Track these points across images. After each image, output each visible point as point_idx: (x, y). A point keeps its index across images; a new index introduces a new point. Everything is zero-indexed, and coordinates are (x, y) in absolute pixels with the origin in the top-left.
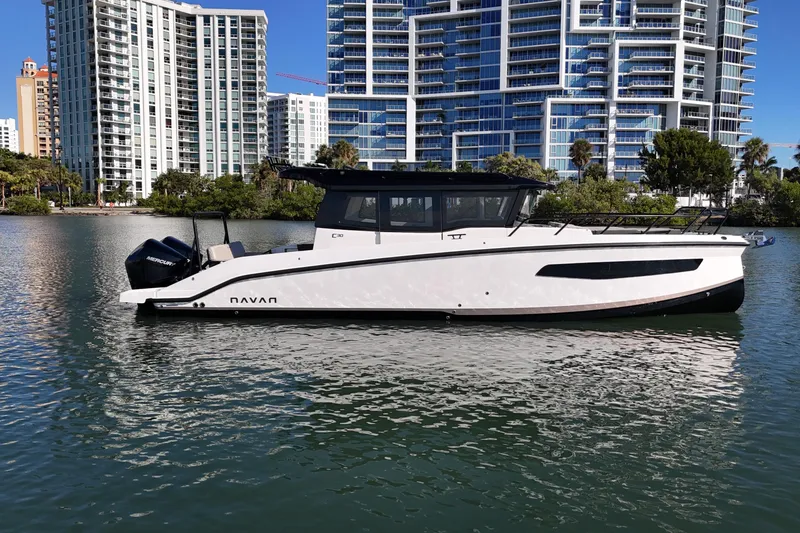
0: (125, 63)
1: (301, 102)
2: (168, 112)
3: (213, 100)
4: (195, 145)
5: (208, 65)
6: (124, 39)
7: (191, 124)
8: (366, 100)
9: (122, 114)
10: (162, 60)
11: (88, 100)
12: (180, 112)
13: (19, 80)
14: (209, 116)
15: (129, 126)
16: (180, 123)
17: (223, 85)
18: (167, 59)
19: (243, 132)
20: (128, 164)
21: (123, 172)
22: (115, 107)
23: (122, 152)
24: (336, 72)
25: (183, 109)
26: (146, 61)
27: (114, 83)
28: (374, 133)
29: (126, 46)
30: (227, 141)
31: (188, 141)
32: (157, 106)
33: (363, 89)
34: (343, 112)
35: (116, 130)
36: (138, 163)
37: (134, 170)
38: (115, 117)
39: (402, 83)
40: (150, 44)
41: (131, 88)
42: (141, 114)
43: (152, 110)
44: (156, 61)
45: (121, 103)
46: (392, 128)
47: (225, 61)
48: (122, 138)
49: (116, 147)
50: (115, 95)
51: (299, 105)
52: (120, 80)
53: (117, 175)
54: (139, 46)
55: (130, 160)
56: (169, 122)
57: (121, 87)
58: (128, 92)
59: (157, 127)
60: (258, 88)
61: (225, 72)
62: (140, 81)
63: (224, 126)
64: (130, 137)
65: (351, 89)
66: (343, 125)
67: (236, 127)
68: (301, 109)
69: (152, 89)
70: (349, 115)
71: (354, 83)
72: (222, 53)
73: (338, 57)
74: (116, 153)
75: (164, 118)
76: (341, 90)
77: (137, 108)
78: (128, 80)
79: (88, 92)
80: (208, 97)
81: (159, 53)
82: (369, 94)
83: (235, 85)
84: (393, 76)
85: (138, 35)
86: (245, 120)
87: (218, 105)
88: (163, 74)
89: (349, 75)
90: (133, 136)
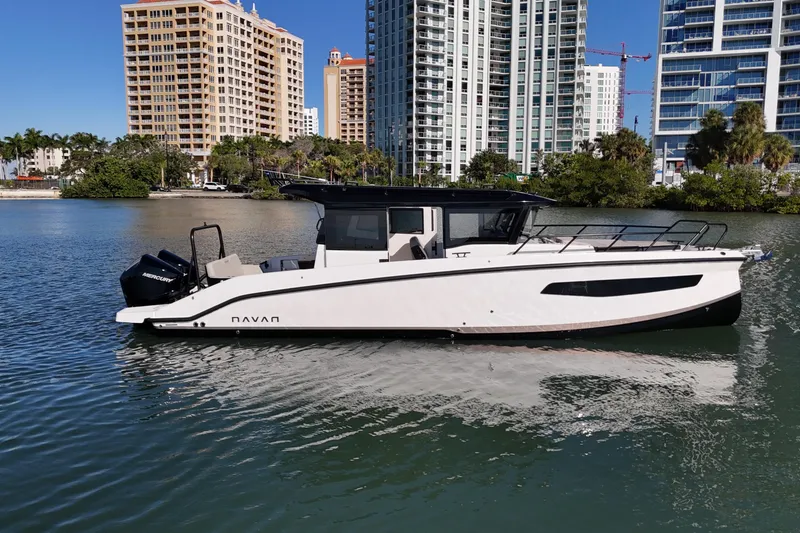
0: (441, 38)
1: (589, 74)
2: (480, 87)
3: (526, 73)
4: (505, 124)
5: (523, 34)
6: (441, 12)
7: (501, 100)
8: (709, 58)
9: (435, 93)
10: (477, 31)
11: (404, 80)
12: (492, 88)
14: (521, 90)
15: (442, 105)
16: (491, 99)
17: (539, 54)
18: (481, 30)
19: (557, 106)
20: (439, 145)
21: (434, 154)
22: (429, 85)
23: (435, 133)
24: (673, 28)
25: (493, 84)
26: (461, 33)
27: (429, 60)
28: (719, 98)
29: (443, 19)
30: (539, 116)
31: (497, 118)
32: (469, 82)
33: (709, 45)
34: (679, 75)
35: (429, 110)
36: (449, 144)
37: (445, 151)
38: (429, 96)
39: (763, 33)
40: (466, 14)
41: (445, 64)
42: (454, 92)
43: (465, 86)
44: (470, 34)
45: (435, 81)
46: (744, 90)
47: (542, 28)
48: (435, 118)
49: (428, 128)
50: (430, 73)
52: (436, 56)
53: (429, 157)
54: (455, 19)
55: (441, 141)
56: (480, 99)
57: (437, 64)
58: (442, 68)
59: (469, 105)
60: (577, 54)
61: (542, 39)
62: (454, 56)
63: (537, 100)
64: (442, 117)
65: (691, 46)
66: (678, 91)
67: (550, 100)
69: (465, 64)
70: (687, 78)
71: (696, 39)
72: (540, 18)
73: (677, 9)
74: (429, 134)
75: (476, 94)
76: (680, 49)
77: (450, 85)
78: (442, 56)
79: (404, 71)
80: (522, 69)
81: (473, 24)
82: (717, 50)
83: (551, 53)
84: (750, 26)
85: (455, 7)
86: (561, 92)
87: (531, 76)
88: (477, 47)
89: (691, 30)
90: (445, 116)
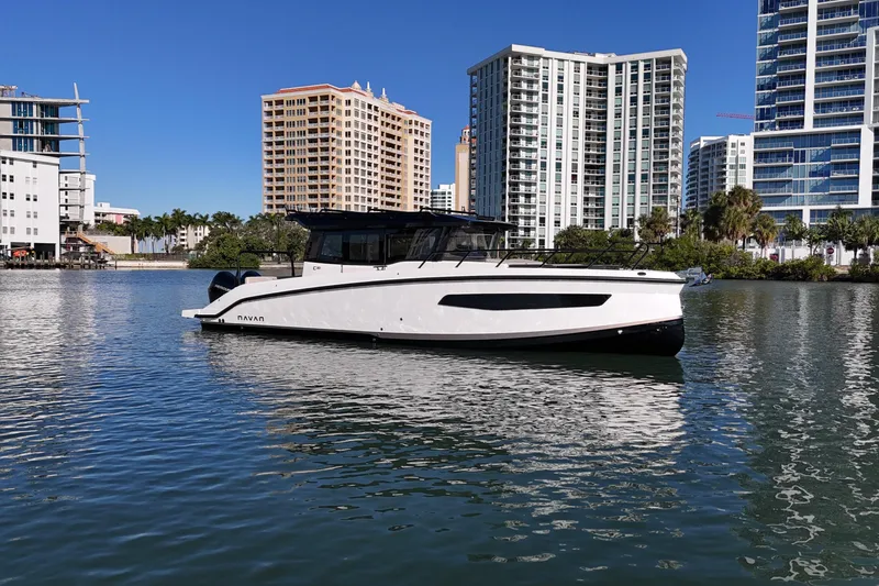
0: (534, 122)
1: (743, 144)
2: (575, 167)
3: (621, 152)
4: (600, 200)
5: (618, 115)
6: (535, 99)
7: (597, 178)
8: (804, 135)
9: (529, 173)
10: (571, 114)
11: (500, 161)
12: (586, 167)
13: (458, 147)
14: (616, 168)
15: (535, 184)
16: (586, 178)
17: (633, 134)
18: (576, 114)
19: (652, 183)
20: (532, 221)
21: (527, 230)
22: (523, 166)
23: (528, 211)
24: (765, 107)
25: (591, 163)
26: (555, 116)
27: (523, 143)
28: (813, 174)
29: (537, 105)
30: (634, 193)
31: (594, 196)
32: (563, 162)
33: (800, 123)
34: (772, 152)
35: (522, 188)
36: (542, 220)
37: (538, 227)
38: (522, 176)
39: (856, 110)
40: (560, 100)
41: (539, 147)
42: (547, 172)
43: (559, 166)
44: (564, 117)
45: (529, 162)
46: (839, 167)
47: (636, 109)
48: (528, 196)
49: (522, 206)
50: (523, 155)
51: (740, 148)
52: (529, 139)
53: (521, 232)
54: (549, 104)
55: (534, 218)
56: (574, 177)
57: (530, 146)
58: (536, 150)
59: (563, 183)
60: (671, 133)
61: (636, 120)
62: (548, 138)
63: (632, 178)
64: (535, 195)
65: (783, 124)
66: (772, 167)
67: (644, 177)
68: (743, 152)
69: (559, 145)
70: (781, 155)
71: (788, 117)
72: (634, 100)
73: (769, 88)
74: (522, 210)
75: (570, 174)
76: (772, 127)
77: (544, 165)
78: (536, 139)
79: (500, 153)
80: (617, 148)
81: (568, 108)
82: (809, 127)
83: (646, 133)
84: (844, 103)
85: (549, 93)
86: (655, 169)
87: (627, 155)
88: (571, 129)
89: (783, 109)
90: (538, 194)
